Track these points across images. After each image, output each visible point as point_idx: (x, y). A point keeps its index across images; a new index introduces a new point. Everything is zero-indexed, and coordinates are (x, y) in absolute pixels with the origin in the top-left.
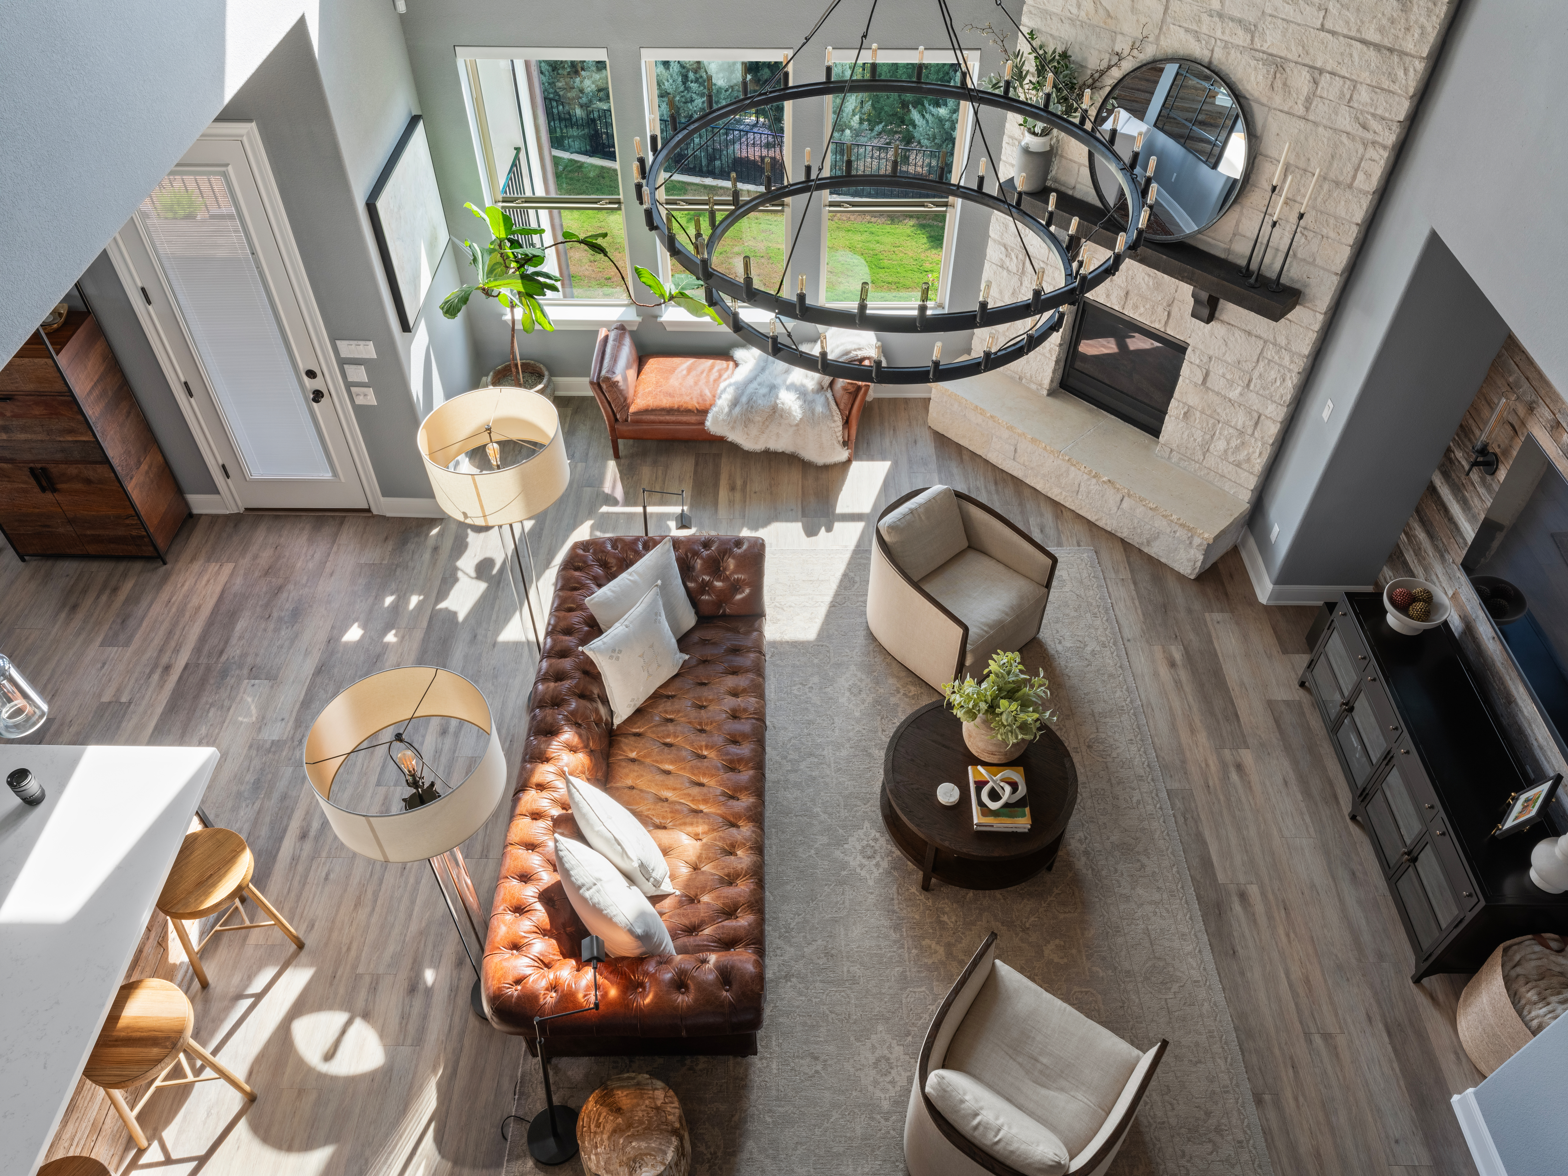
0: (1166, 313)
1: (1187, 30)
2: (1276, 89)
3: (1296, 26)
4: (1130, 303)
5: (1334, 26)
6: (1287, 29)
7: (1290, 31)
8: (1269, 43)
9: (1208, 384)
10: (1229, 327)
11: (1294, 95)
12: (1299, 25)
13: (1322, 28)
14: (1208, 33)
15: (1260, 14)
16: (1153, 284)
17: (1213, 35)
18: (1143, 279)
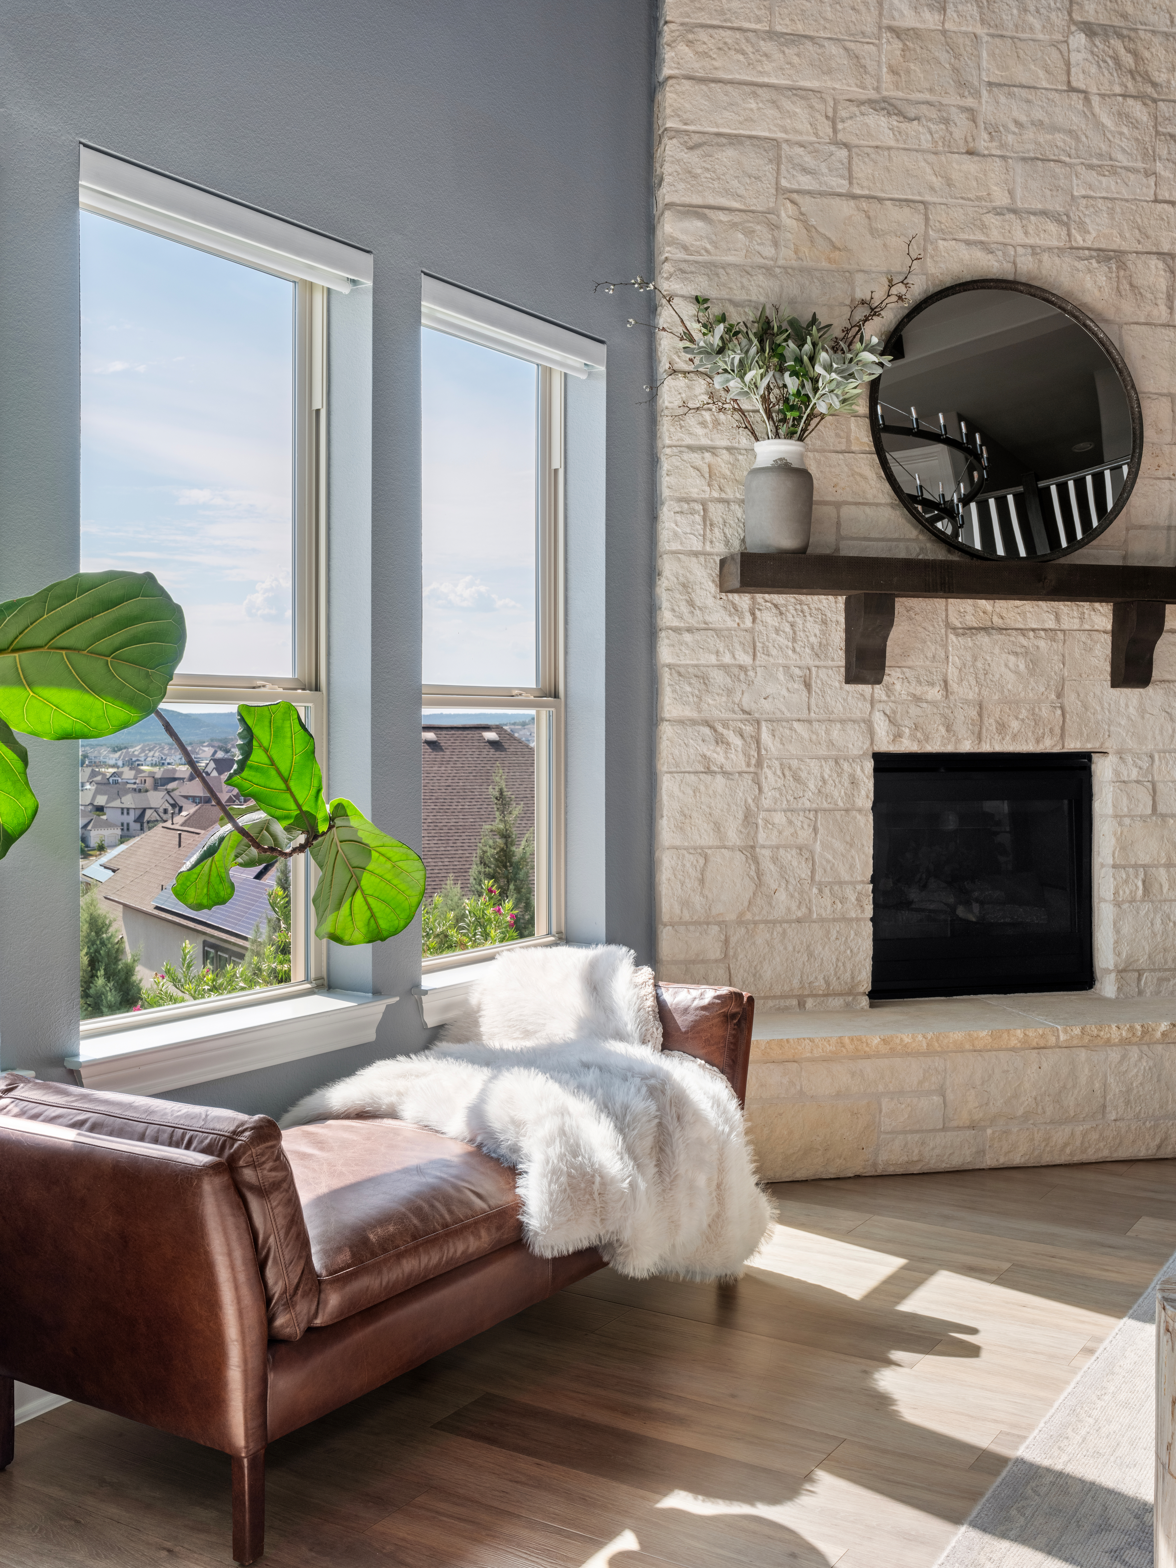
0: (1059, 712)
1: (968, 243)
2: (1123, 293)
3: (1123, 203)
4: (990, 723)
5: (1171, 195)
6: (1113, 209)
7: (1118, 210)
8: (1094, 234)
9: (1161, 808)
10: (1165, 685)
11: (1149, 296)
12: (1127, 201)
13: (1156, 201)
14: (1001, 239)
15: (1069, 198)
16: (1027, 667)
17: (1008, 241)
18: (1006, 665)
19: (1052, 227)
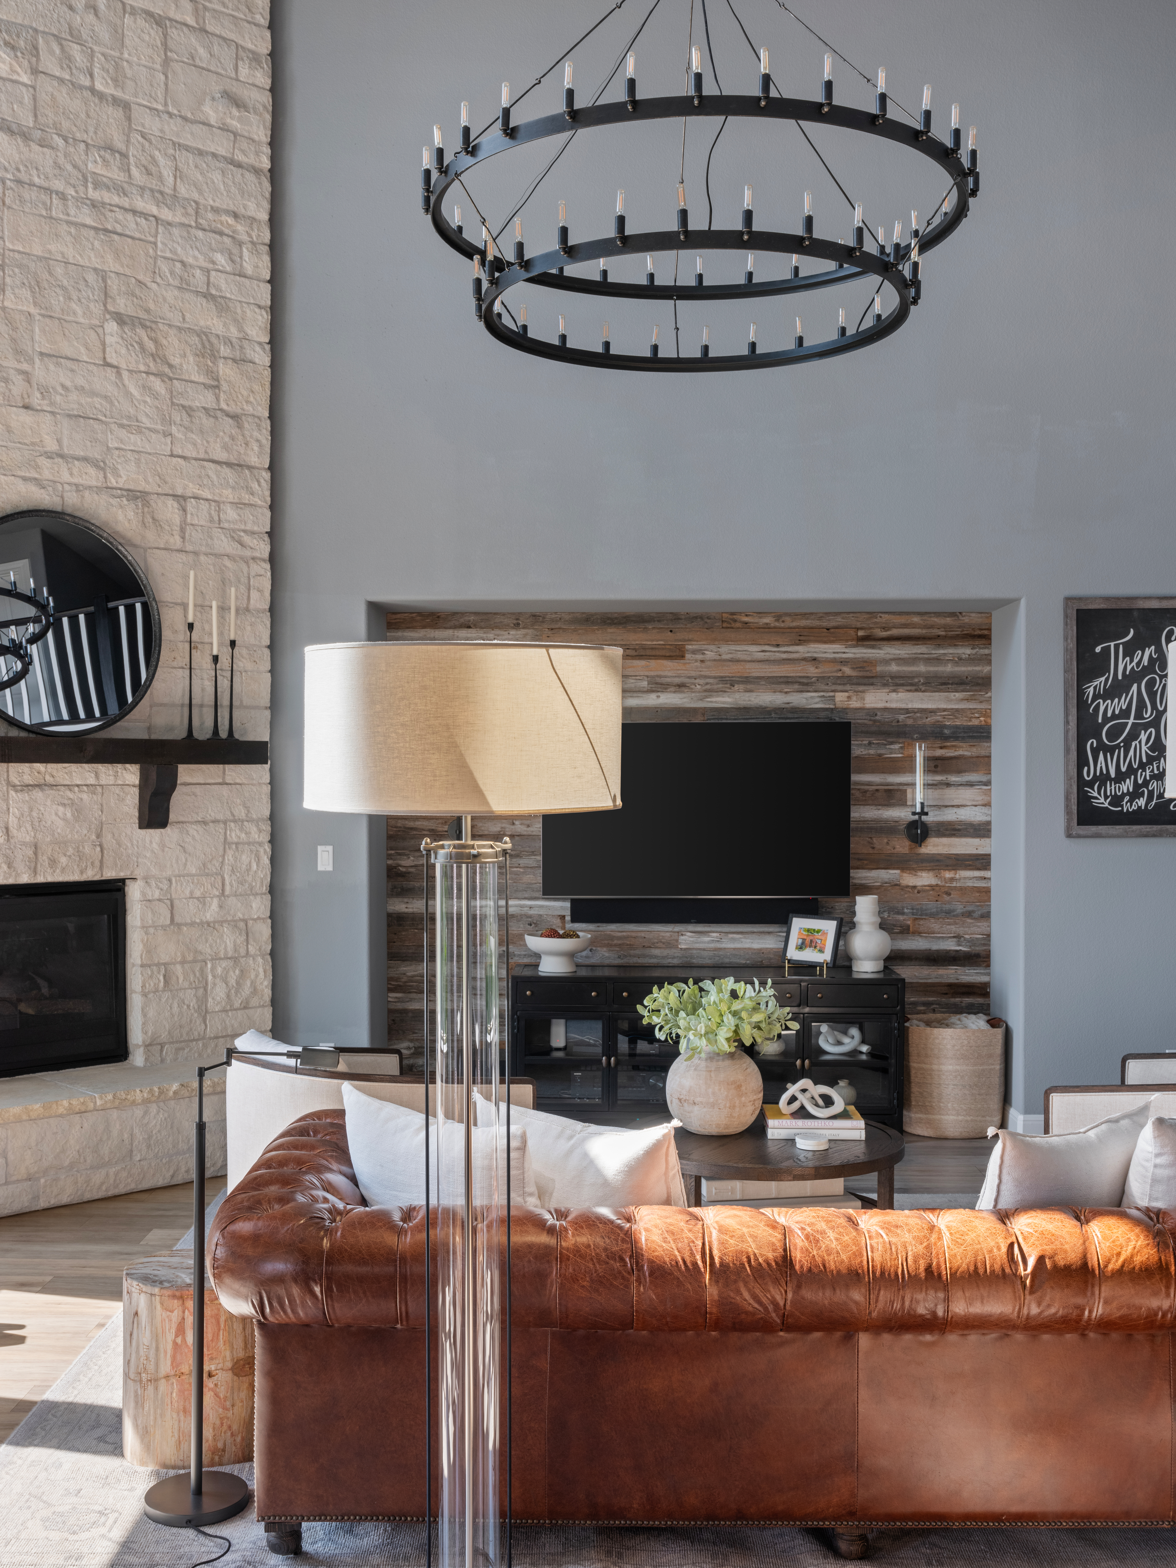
0: (98, 849)
1: (25, 479)
2: (147, 525)
3: (147, 455)
4: (44, 859)
5: (183, 451)
6: (139, 460)
7: (143, 460)
8: (125, 478)
9: (178, 919)
10: (180, 826)
11: (167, 527)
12: (150, 454)
13: (172, 455)
14: (51, 478)
15: (105, 449)
16: (73, 815)
17: (57, 479)
18: (56, 814)
19: (92, 471)
